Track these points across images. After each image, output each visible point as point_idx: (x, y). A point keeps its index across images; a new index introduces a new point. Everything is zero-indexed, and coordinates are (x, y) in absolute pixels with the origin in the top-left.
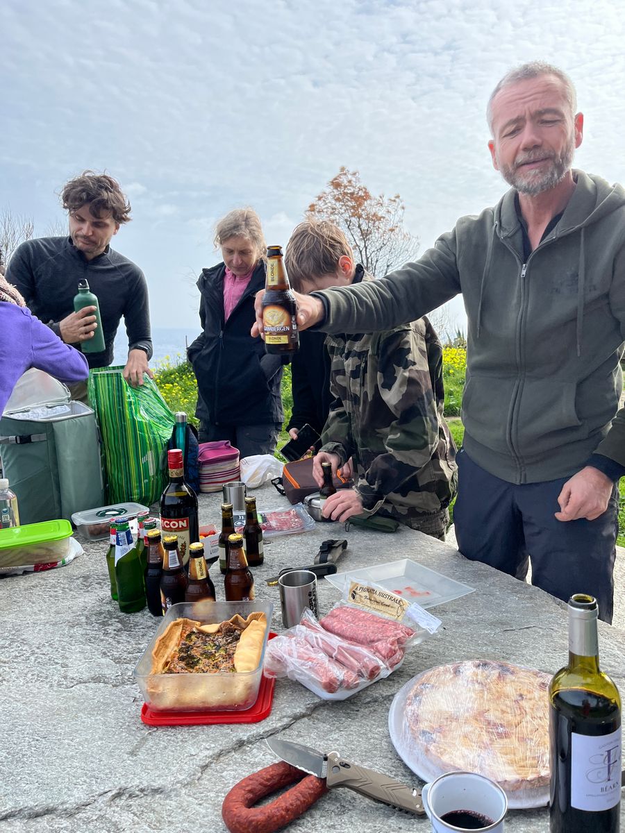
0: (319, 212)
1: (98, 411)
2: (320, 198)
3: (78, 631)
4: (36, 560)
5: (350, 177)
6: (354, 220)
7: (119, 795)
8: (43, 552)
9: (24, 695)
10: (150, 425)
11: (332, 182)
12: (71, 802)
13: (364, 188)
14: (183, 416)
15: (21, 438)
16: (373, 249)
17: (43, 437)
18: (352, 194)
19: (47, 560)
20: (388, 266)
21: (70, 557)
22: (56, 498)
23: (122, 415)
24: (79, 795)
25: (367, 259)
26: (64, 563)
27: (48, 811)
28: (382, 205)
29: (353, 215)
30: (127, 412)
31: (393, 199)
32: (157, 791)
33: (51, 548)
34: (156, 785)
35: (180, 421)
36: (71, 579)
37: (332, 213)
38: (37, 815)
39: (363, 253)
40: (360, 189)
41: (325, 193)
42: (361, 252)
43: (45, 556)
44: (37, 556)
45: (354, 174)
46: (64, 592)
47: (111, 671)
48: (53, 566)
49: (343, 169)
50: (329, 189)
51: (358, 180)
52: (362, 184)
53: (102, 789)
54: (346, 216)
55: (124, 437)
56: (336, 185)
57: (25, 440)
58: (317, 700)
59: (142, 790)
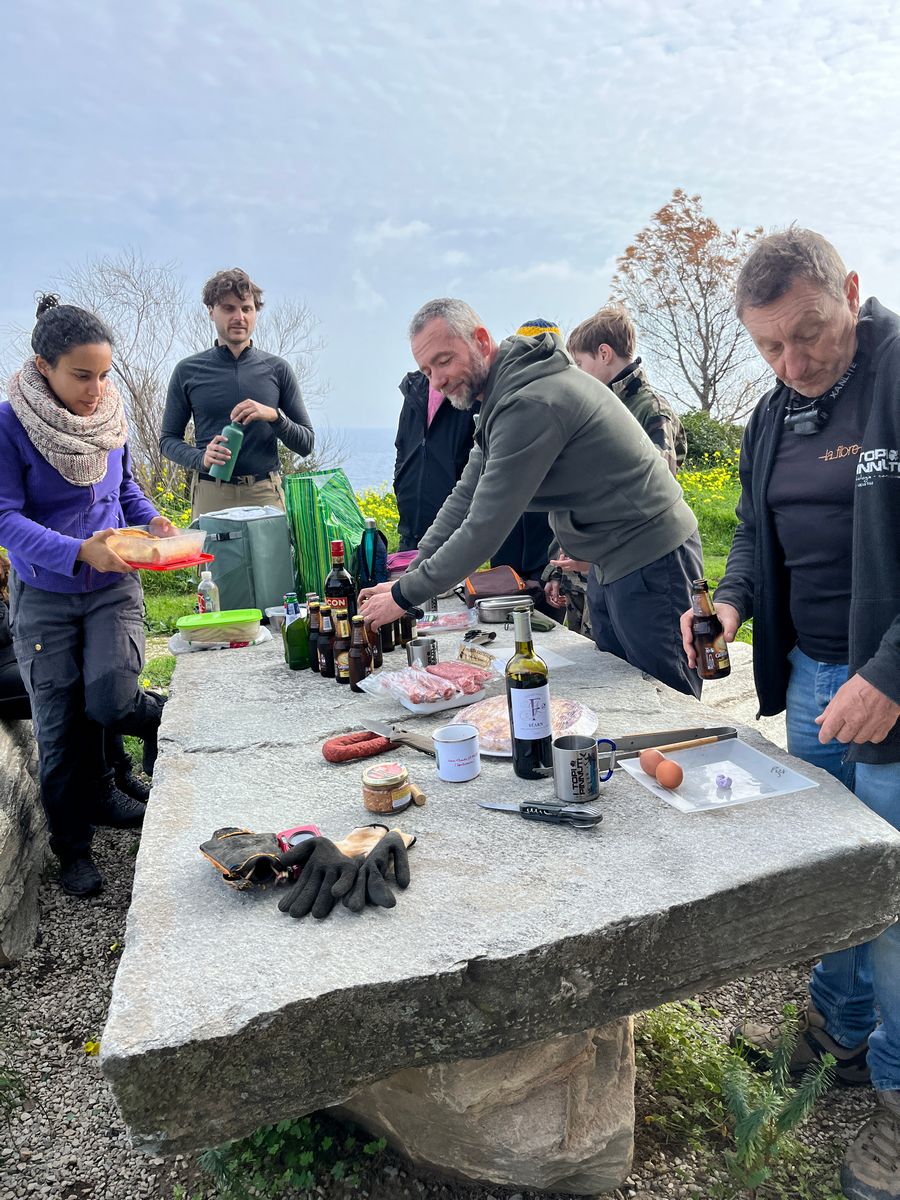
0: (640, 259)
1: (292, 514)
2: (641, 238)
3: (256, 678)
4: (232, 639)
5: (688, 204)
6: (690, 268)
7: (264, 746)
8: (237, 632)
9: (212, 705)
10: (340, 530)
11: (659, 215)
12: (234, 746)
13: (709, 221)
14: (372, 523)
15: (221, 535)
16: (718, 310)
17: (239, 534)
18: (689, 230)
19: (241, 639)
20: (738, 335)
21: (260, 639)
22: (251, 591)
23: (313, 518)
24: (241, 743)
25: (707, 325)
26: (254, 643)
27: (220, 750)
28: (734, 244)
29: (689, 261)
30: (318, 516)
31: (752, 233)
32: (287, 745)
33: (243, 629)
34: (288, 742)
35: (369, 527)
36: (258, 652)
37: (658, 259)
38: (214, 752)
39: (702, 315)
40: (702, 223)
41: (648, 230)
42: (698, 315)
43: (237, 635)
44: (232, 635)
45: (696, 200)
46: (251, 659)
47: (274, 696)
48: (245, 644)
49: (678, 193)
50: (656, 225)
51: (699, 209)
52: (704, 216)
53: (254, 741)
54: (678, 262)
55: (315, 540)
56: (665, 216)
57: (225, 537)
58: (410, 714)
59: (279, 744)
